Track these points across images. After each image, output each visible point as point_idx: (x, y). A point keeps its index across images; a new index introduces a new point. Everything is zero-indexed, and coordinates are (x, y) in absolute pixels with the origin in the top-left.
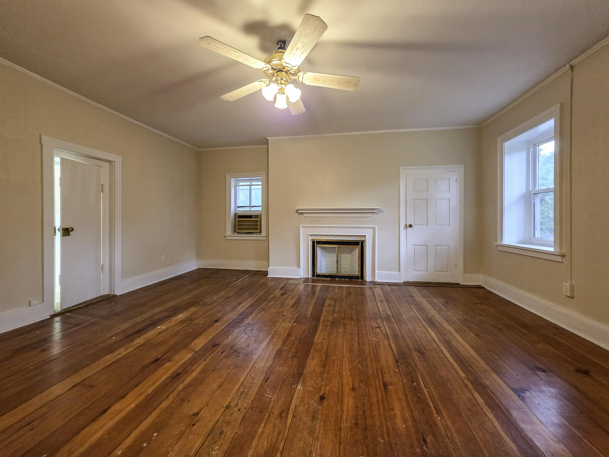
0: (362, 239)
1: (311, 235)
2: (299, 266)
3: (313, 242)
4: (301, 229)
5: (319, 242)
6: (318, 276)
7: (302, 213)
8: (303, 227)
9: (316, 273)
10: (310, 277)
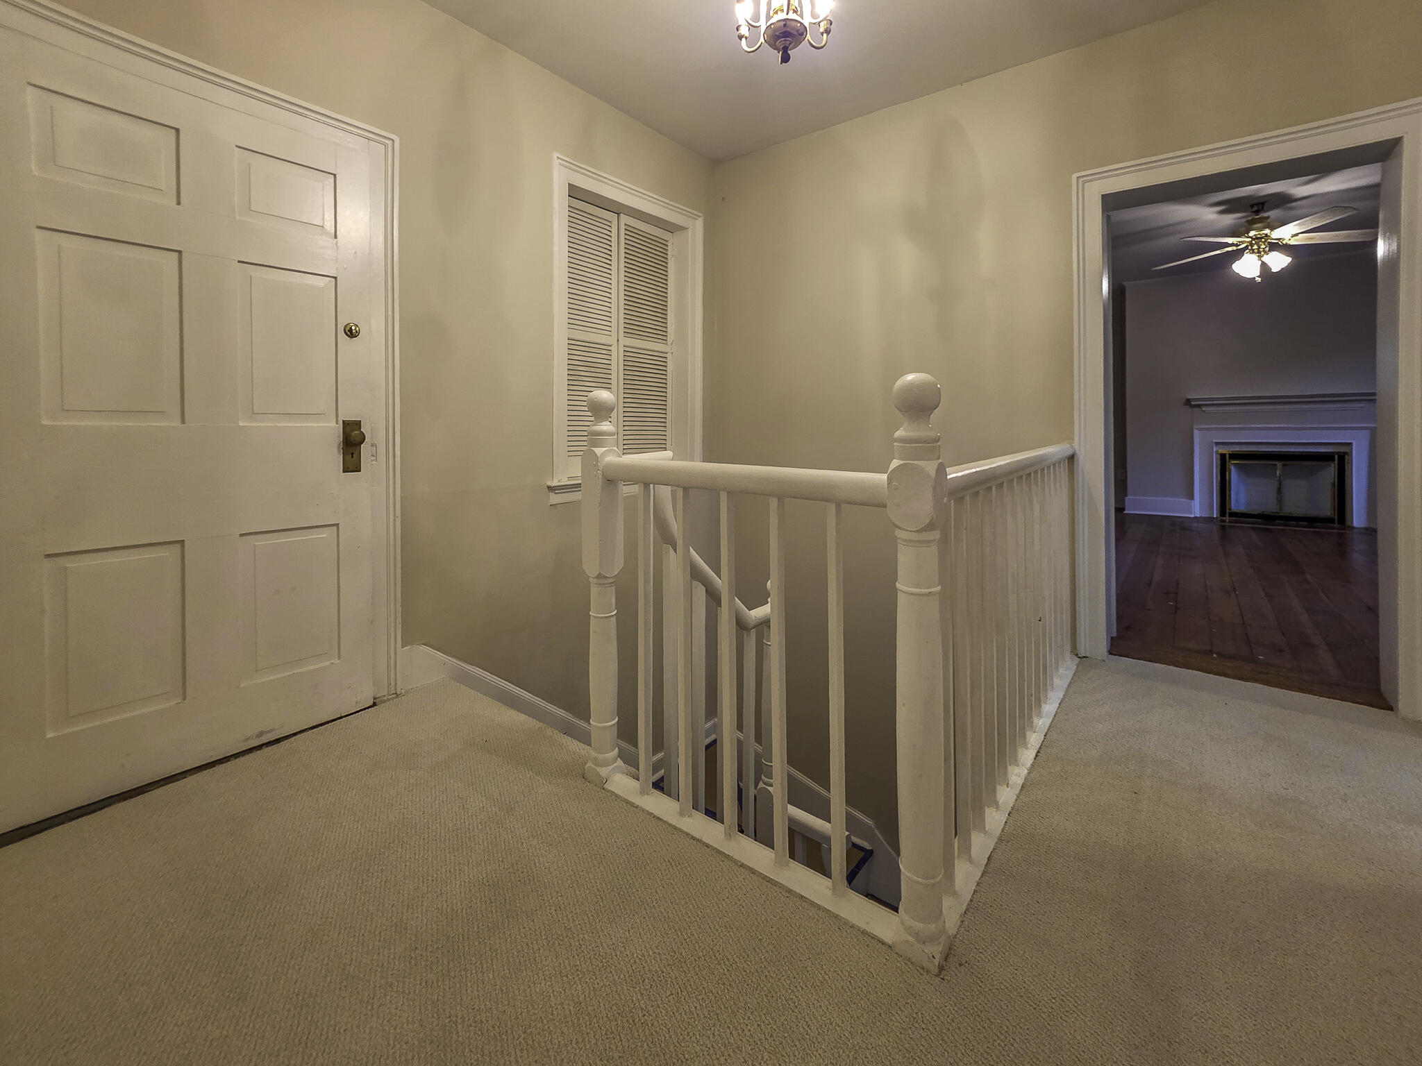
0: (1342, 449)
1: (1217, 444)
2: (1191, 497)
3: (1223, 456)
4: (1196, 433)
5: (1234, 456)
6: (1233, 514)
7: (1199, 406)
8: (1199, 429)
9: (1230, 509)
10: (1215, 516)
